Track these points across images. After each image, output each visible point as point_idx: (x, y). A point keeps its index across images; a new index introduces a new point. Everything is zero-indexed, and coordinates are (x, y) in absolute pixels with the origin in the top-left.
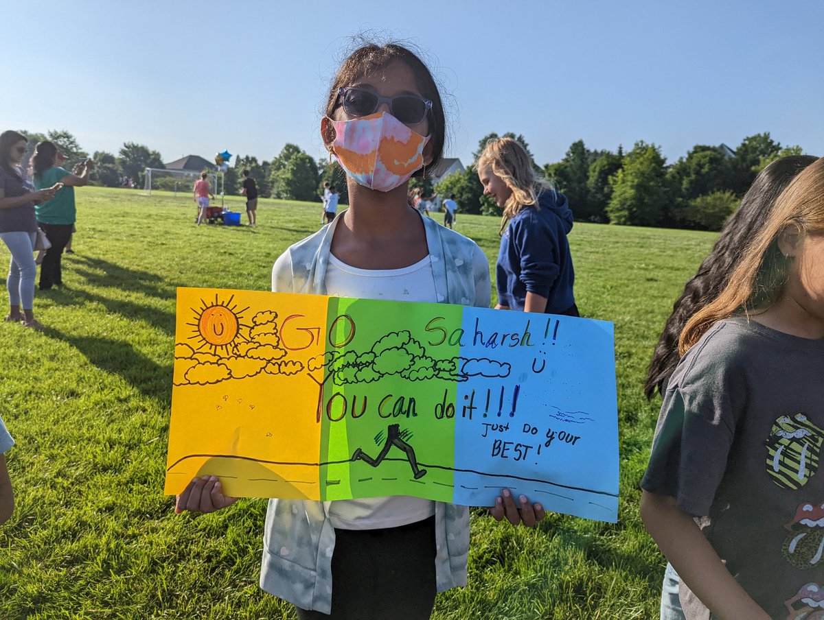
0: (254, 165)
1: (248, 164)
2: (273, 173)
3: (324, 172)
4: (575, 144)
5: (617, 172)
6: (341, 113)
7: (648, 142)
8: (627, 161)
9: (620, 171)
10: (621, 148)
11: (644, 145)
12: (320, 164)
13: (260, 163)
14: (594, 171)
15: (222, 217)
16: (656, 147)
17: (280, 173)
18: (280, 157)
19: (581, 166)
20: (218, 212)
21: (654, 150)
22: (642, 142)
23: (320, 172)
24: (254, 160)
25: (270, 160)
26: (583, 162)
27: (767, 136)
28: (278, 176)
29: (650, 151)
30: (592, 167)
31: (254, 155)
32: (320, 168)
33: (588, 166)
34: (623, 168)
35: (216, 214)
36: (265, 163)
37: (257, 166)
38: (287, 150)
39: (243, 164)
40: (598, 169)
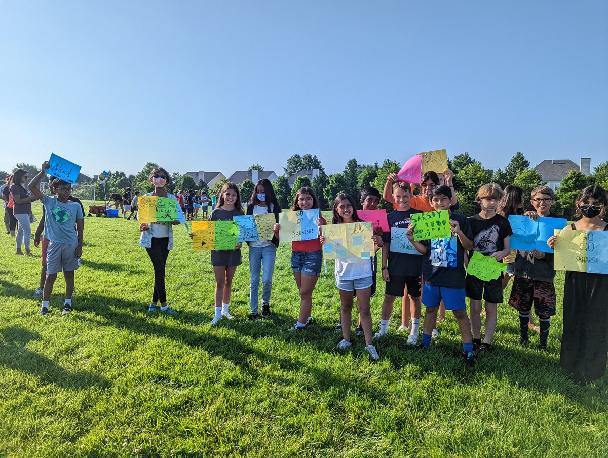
0: (122, 178)
1: (118, 178)
2: (138, 183)
3: (177, 182)
4: (350, 161)
5: (375, 179)
6: (153, 178)
7: (392, 160)
8: (379, 172)
9: (376, 178)
10: (376, 164)
11: (390, 162)
12: (173, 176)
13: (127, 176)
14: (361, 179)
15: (105, 213)
16: (397, 163)
17: (143, 183)
18: (143, 172)
19: (353, 175)
20: (103, 210)
21: (396, 165)
22: (388, 160)
23: (174, 182)
24: (122, 174)
25: (135, 174)
26: (353, 173)
27: (467, 155)
28: (142, 186)
29: (393, 166)
30: (359, 177)
31: (122, 171)
32: (174, 180)
33: (357, 175)
34: (378, 177)
35: (102, 211)
36: (131, 177)
37: (125, 179)
38: (148, 167)
39: (114, 178)
40: (362, 178)
